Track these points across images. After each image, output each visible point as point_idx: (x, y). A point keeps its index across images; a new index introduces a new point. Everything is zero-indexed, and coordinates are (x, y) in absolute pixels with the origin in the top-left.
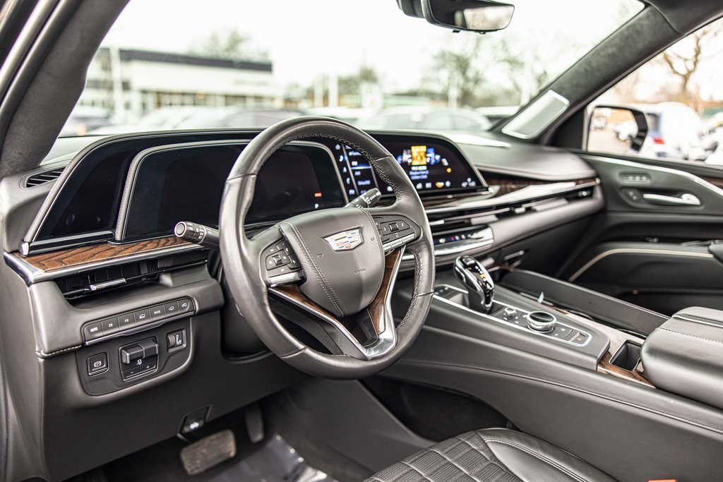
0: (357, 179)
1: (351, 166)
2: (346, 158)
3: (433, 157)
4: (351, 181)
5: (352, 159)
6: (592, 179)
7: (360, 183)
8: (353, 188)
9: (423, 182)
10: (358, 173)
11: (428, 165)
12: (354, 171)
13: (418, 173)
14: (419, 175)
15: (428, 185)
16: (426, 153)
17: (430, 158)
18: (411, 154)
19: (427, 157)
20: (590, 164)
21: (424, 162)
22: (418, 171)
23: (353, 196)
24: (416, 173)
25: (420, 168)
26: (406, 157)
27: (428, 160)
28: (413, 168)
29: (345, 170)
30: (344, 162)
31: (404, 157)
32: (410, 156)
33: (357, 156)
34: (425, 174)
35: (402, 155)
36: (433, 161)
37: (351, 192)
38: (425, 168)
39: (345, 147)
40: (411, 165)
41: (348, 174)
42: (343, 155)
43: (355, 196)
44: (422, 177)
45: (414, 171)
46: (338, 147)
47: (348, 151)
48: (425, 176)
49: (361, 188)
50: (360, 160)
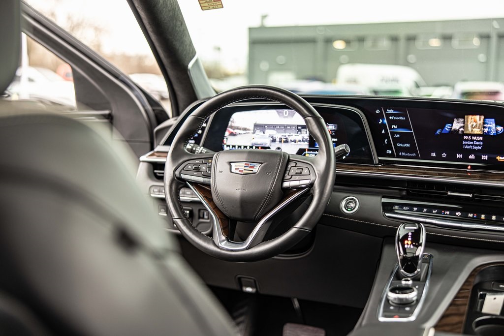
0: (396, 141)
1: (391, 128)
2: (385, 121)
3: (493, 127)
4: (389, 141)
5: (391, 123)
7: (399, 145)
8: (391, 149)
9: (478, 153)
11: (484, 135)
12: (393, 134)
13: (471, 143)
14: (472, 145)
15: (485, 157)
16: (484, 123)
17: (489, 128)
18: (464, 122)
19: (484, 127)
21: (480, 131)
22: (472, 140)
23: (389, 155)
24: (469, 143)
25: (474, 138)
26: (457, 125)
27: (486, 130)
28: (466, 137)
29: (383, 132)
30: (383, 124)
31: (454, 125)
32: (462, 125)
33: (400, 120)
34: (480, 145)
35: (452, 123)
36: (493, 132)
37: (389, 152)
38: (481, 138)
39: (385, 111)
40: (463, 134)
41: (386, 136)
42: (383, 119)
43: (392, 155)
44: (476, 148)
45: (467, 140)
46: (378, 112)
47: (388, 115)
48: (480, 148)
49: (399, 150)
50: (400, 125)
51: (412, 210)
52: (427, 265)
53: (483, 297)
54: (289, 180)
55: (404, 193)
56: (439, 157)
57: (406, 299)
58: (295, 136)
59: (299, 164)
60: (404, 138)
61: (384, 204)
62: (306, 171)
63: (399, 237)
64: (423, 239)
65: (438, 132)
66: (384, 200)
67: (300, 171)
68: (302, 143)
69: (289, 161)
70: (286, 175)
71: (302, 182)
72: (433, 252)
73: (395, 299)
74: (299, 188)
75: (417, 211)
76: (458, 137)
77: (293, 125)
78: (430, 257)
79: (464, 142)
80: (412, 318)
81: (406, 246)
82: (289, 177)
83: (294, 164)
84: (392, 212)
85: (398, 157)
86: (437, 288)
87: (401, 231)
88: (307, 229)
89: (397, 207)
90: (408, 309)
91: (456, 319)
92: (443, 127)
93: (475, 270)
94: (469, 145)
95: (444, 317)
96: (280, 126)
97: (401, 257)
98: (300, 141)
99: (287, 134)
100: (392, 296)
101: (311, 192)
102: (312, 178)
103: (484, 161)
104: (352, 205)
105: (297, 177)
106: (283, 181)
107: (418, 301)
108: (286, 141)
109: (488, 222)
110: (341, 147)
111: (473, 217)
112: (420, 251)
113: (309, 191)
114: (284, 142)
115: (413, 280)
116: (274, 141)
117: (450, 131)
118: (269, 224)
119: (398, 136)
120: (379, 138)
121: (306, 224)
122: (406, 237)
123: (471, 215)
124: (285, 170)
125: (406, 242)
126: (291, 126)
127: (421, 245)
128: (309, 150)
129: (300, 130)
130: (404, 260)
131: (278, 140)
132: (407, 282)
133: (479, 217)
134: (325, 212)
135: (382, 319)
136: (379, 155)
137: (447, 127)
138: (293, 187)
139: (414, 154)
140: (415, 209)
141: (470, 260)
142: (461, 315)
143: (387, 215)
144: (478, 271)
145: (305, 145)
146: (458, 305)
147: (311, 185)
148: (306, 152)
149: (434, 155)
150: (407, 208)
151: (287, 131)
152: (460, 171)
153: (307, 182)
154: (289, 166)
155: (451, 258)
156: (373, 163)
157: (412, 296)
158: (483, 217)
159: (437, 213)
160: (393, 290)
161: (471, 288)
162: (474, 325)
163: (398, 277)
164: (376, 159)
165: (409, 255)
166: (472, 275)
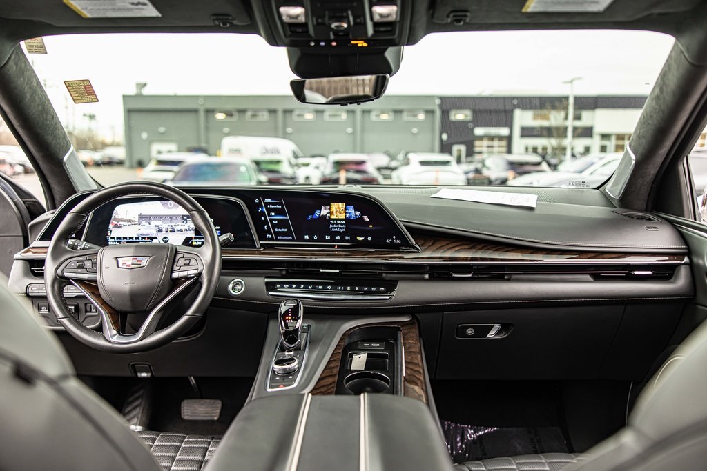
0: (274, 226)
1: (269, 216)
2: (264, 209)
3: (353, 213)
4: (268, 227)
5: (269, 210)
6: (679, 255)
7: (277, 230)
8: (271, 234)
9: (342, 235)
10: (275, 222)
11: (347, 220)
12: (271, 220)
13: (337, 226)
14: (337, 228)
15: (348, 238)
16: (346, 209)
17: (350, 213)
18: (330, 209)
19: (346, 213)
20: (683, 238)
21: (343, 216)
22: (337, 224)
23: (269, 239)
24: (335, 226)
25: (338, 222)
26: (324, 212)
27: (347, 215)
28: (332, 222)
29: (263, 219)
30: (263, 213)
31: (322, 212)
32: (328, 211)
33: (277, 208)
34: (343, 228)
35: (320, 210)
36: (353, 217)
37: (269, 236)
38: (344, 222)
39: (264, 200)
40: (330, 219)
41: (266, 222)
42: (262, 207)
43: (272, 239)
44: (341, 230)
45: (333, 224)
46: (257, 201)
47: (266, 204)
48: (343, 230)
49: (277, 234)
50: (278, 212)
51: (290, 287)
52: (306, 334)
53: (351, 356)
54: (178, 271)
55: (284, 273)
56: (311, 239)
57: (289, 368)
58: (181, 226)
59: (186, 256)
60: (282, 224)
61: (267, 284)
62: (193, 262)
63: (281, 313)
64: (301, 313)
65: (310, 217)
66: (267, 280)
67: (187, 262)
68: (189, 232)
69: (177, 252)
70: (175, 266)
71: (190, 272)
72: (311, 323)
73: (280, 369)
74: (188, 278)
75: (296, 288)
76: (325, 221)
77: (179, 216)
78: (309, 326)
79: (331, 226)
80: (295, 385)
81: (287, 321)
82: (178, 268)
83: (181, 256)
84: (275, 290)
85: (277, 240)
86: (315, 355)
87: (283, 308)
88: (198, 316)
89: (278, 286)
90: (291, 377)
91: (330, 380)
92: (313, 214)
93: (344, 334)
94: (335, 228)
95: (320, 379)
96: (166, 216)
97: (284, 331)
98: (186, 230)
99: (173, 224)
100: (277, 368)
101: (200, 280)
102: (200, 267)
103: (347, 241)
104: (239, 287)
105: (186, 268)
106: (172, 272)
107: (299, 369)
108: (173, 231)
109: (353, 292)
110: (225, 236)
111: (341, 290)
112: (299, 324)
113: (197, 279)
114: (171, 231)
115: (295, 350)
116: (160, 231)
117: (319, 217)
118: (160, 314)
119: (276, 222)
120: (259, 225)
121: (196, 311)
122: (287, 313)
123: (339, 288)
124: (173, 262)
125: (287, 318)
126: (177, 216)
127: (299, 318)
128: (195, 238)
129: (185, 220)
130: (286, 334)
131: (164, 230)
132: (290, 353)
133: (346, 289)
134: (214, 296)
135: (269, 390)
136: (260, 240)
137: (317, 213)
138: (182, 278)
139: (291, 238)
140: (294, 286)
141: (340, 326)
142: (334, 375)
143: (270, 293)
144: (347, 334)
145: (192, 234)
146: (331, 368)
147: (200, 274)
148: (193, 240)
149: (307, 237)
150: (287, 286)
151: (173, 221)
152: (328, 250)
153: (195, 272)
154: (177, 258)
155: (325, 326)
156: (255, 248)
157: (294, 365)
158: (349, 288)
159: (312, 288)
160: (278, 363)
161: (341, 351)
162: (344, 382)
163: (283, 349)
164: (258, 243)
165: (290, 329)
166: (341, 339)
